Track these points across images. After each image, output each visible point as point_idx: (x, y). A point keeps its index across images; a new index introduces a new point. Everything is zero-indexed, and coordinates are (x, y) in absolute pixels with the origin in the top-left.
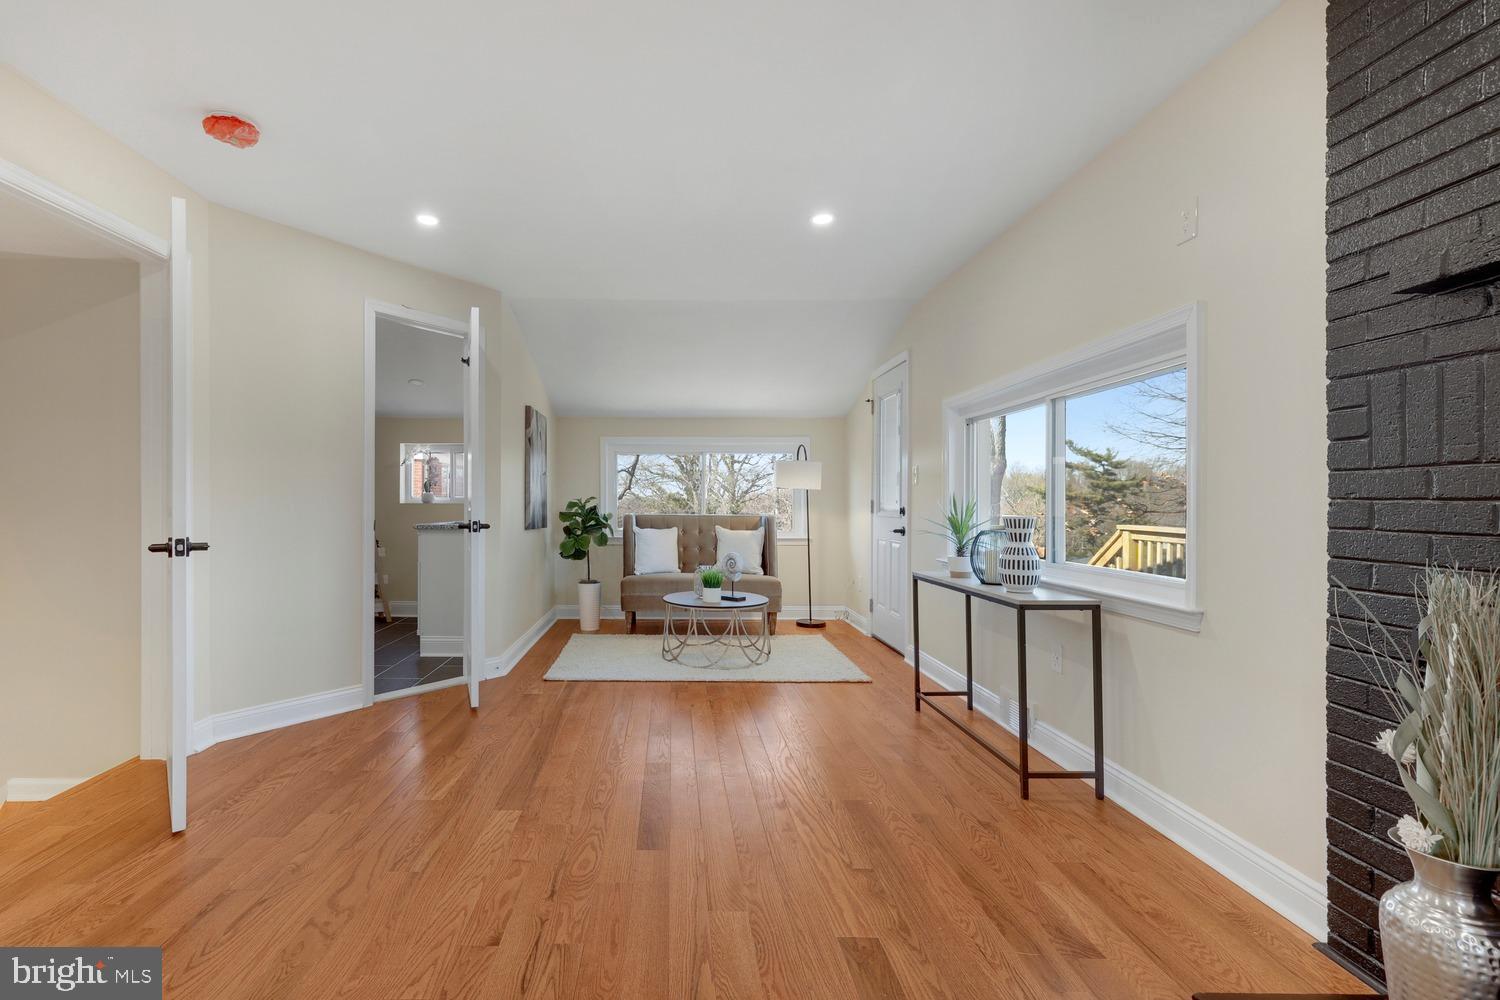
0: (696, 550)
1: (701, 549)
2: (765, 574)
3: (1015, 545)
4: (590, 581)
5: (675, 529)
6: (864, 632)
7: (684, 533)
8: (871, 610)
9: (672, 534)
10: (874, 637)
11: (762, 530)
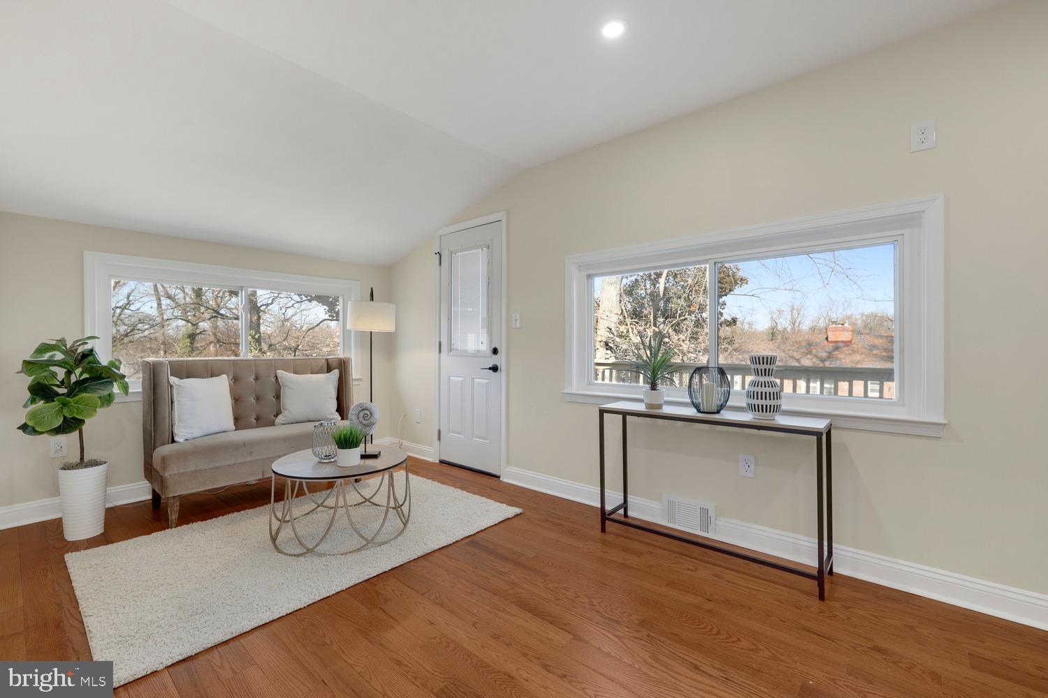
0: (252, 400)
1: (258, 399)
2: (342, 419)
3: (762, 379)
4: (82, 463)
5: (224, 377)
6: (431, 460)
7: (235, 380)
8: (439, 439)
9: (221, 384)
10: (442, 462)
11: (336, 373)
